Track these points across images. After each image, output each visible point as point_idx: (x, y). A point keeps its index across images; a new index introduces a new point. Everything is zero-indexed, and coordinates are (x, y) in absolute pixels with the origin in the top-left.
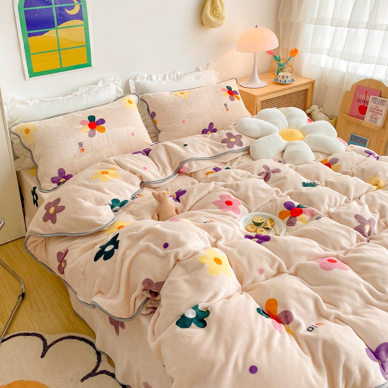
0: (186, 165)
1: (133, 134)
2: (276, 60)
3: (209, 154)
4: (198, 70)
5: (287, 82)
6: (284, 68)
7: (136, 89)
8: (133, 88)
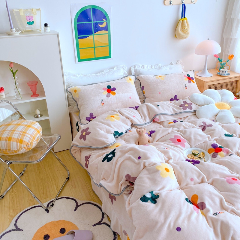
0: (157, 117)
1: (130, 98)
2: (220, 61)
3: (171, 112)
4: (171, 64)
5: (225, 75)
6: (224, 66)
7: (135, 73)
8: (133, 72)
